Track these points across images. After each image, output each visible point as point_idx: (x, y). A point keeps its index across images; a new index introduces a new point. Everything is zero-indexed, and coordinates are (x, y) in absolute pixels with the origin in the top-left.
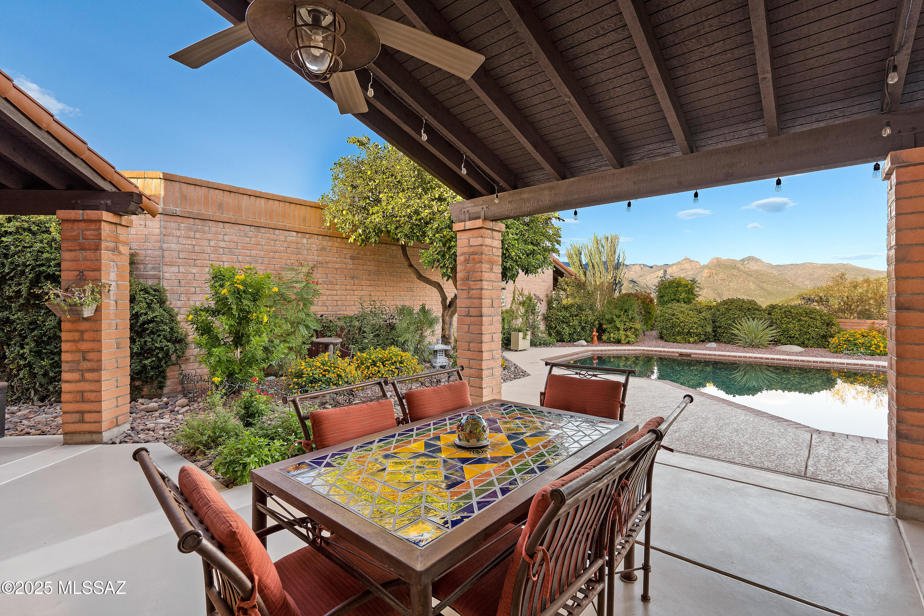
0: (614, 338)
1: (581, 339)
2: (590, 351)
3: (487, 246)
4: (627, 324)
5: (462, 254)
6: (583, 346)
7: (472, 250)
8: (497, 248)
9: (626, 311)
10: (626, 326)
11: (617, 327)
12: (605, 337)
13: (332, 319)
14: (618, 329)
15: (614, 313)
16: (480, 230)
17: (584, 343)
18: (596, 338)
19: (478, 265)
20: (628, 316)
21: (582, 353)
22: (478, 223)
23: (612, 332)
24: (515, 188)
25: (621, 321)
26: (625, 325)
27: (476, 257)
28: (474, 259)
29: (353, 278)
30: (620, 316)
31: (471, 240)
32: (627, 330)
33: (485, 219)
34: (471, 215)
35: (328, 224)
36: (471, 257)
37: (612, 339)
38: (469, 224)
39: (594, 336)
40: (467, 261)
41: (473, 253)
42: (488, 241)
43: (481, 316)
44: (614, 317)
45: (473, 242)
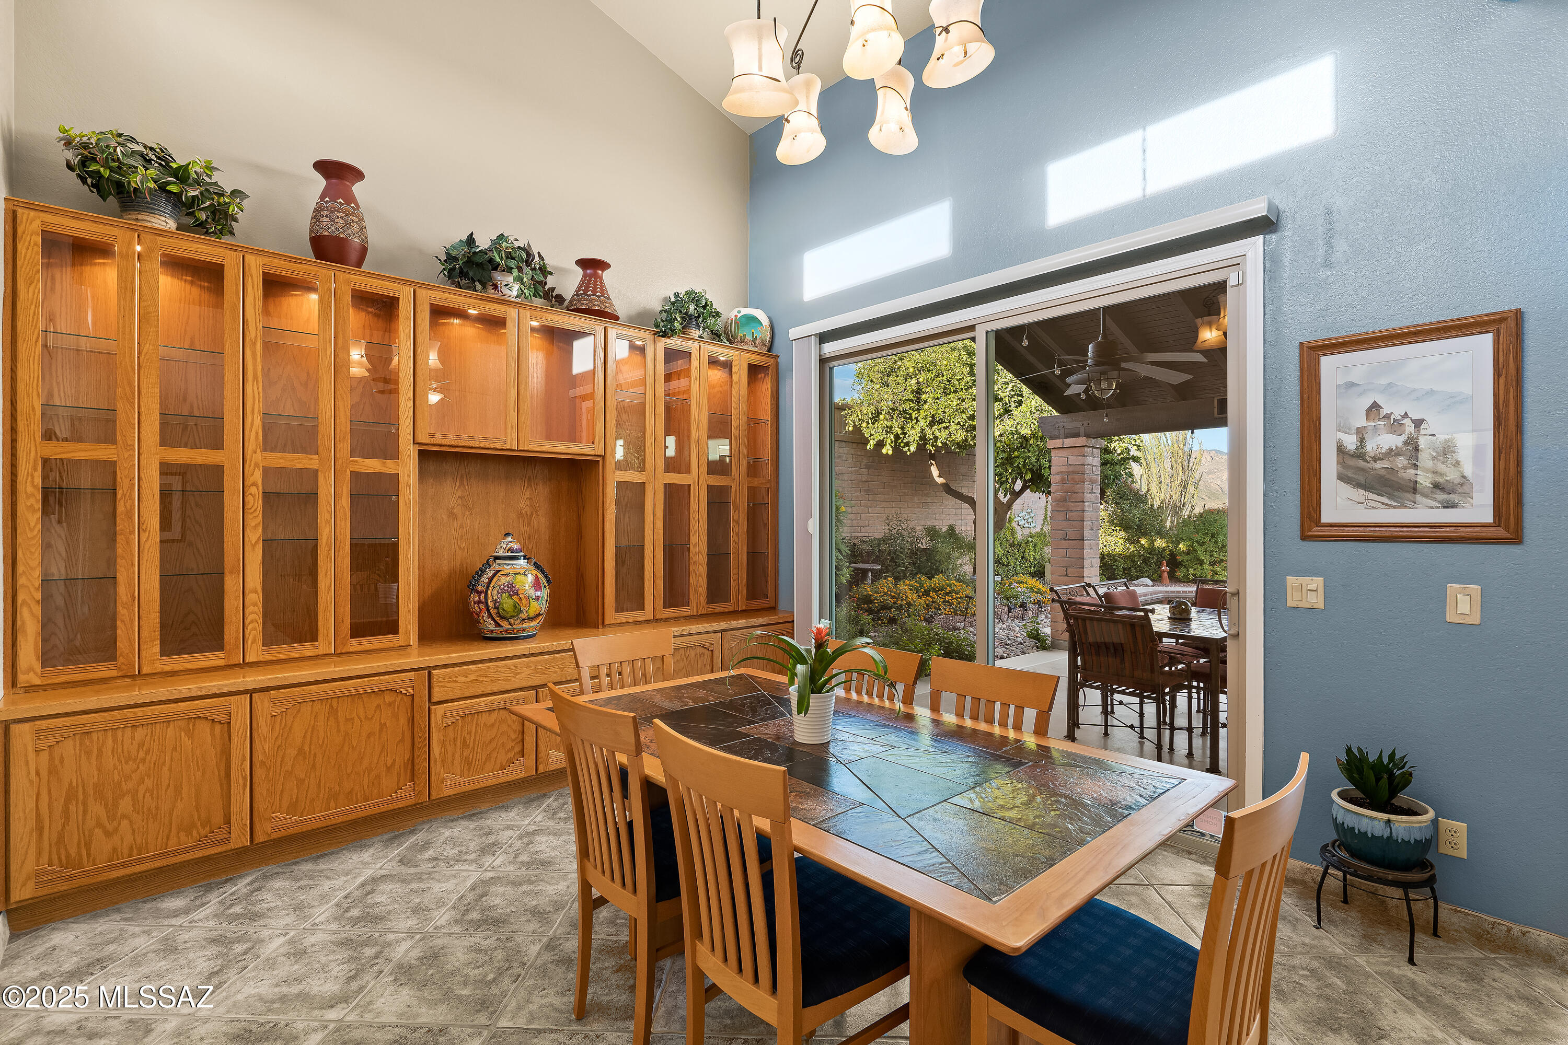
0: (1194, 575)
1: (1142, 577)
2: (1161, 592)
3: (1088, 465)
4: (1215, 555)
5: (1058, 473)
6: (1147, 586)
7: (1071, 469)
8: (1097, 466)
9: (1213, 536)
10: (1213, 559)
11: (1198, 559)
12: (1179, 574)
13: (856, 542)
14: (1201, 563)
15: (1195, 539)
16: (1082, 448)
17: (1149, 582)
18: (1166, 575)
19: (1078, 485)
20: (1216, 543)
21: (1151, 594)
22: (1081, 441)
23: (1191, 567)
24: (1124, 406)
25: (1206, 551)
26: (1211, 556)
27: (1076, 476)
28: (1073, 479)
29: (867, 491)
30: (1204, 543)
31: (1070, 459)
32: (1214, 564)
33: (1088, 436)
34: (1067, 431)
35: (851, 429)
36: (1070, 476)
37: (1191, 577)
38: (1068, 442)
39: (1164, 571)
40: (1064, 481)
41: (1073, 473)
42: (1089, 460)
43: (1083, 540)
44: (1195, 544)
45: (1072, 461)
